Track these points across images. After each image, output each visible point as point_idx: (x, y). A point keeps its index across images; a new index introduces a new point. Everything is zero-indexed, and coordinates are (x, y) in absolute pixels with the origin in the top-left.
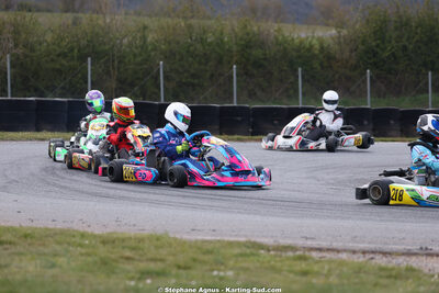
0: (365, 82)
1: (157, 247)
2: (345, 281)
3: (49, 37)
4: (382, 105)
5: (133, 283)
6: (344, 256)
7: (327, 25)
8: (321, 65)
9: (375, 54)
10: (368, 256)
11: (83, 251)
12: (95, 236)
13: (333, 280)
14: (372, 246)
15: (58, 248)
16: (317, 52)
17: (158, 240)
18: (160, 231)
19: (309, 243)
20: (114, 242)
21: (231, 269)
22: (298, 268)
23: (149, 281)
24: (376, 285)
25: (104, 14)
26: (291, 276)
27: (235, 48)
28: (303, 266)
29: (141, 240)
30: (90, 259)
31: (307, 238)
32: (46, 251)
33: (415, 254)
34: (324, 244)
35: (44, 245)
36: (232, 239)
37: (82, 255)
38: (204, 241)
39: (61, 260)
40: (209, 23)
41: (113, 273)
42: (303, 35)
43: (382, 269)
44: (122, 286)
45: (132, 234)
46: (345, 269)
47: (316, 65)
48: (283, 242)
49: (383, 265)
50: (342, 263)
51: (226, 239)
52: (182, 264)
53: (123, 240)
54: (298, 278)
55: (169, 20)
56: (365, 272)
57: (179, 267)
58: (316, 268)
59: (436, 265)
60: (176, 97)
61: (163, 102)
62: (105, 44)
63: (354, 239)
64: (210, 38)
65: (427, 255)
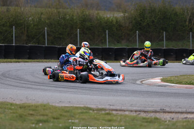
0: (136, 36)
1: (44, 110)
2: (128, 124)
5: (34, 125)
6: (127, 113)
7: (119, 11)
8: (117, 29)
9: (140, 24)
10: (138, 113)
11: (12, 111)
12: (16, 105)
13: (122, 123)
14: (139, 109)
16: (114, 23)
17: (45, 107)
18: (45, 102)
19: (112, 107)
20: (25, 107)
21: (77, 119)
22: (106, 118)
23: (41, 124)
24: (141, 125)
25: (21, 8)
26: (104, 122)
27: (78, 22)
28: (109, 117)
29: (37, 107)
30: (14, 115)
31: (111, 105)
33: (158, 112)
34: (118, 108)
36: (78, 106)
37: (11, 113)
38: (65, 107)
39: (2, 116)
40: (67, 10)
41: (25, 121)
42: (108, 16)
43: (144, 119)
44: (29, 127)
45: (33, 104)
46: (128, 119)
47: (114, 29)
48: (100, 107)
49: (144, 117)
50: (126, 116)
51: (75, 106)
52: (55, 117)
53: (29, 106)
54: (106, 123)
55: (50, 9)
56: (136, 120)
57: (54, 118)
58: (114, 118)
59: (168, 117)
60: (53, 43)
61: (46, 45)
62: (21, 20)
63: (131, 105)
64: (68, 17)
65: (164, 112)
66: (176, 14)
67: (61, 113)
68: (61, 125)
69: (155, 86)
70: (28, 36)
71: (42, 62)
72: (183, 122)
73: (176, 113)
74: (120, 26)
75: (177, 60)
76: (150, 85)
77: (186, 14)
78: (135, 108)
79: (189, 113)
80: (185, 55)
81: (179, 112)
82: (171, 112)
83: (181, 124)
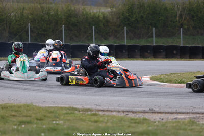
0: (124, 32)
1: (27, 110)
2: (115, 125)
4: (132, 43)
5: (16, 127)
6: (114, 113)
7: (106, 6)
8: (103, 25)
9: (128, 19)
10: (125, 113)
13: (109, 124)
14: (127, 109)
16: (101, 19)
17: (28, 107)
18: (28, 103)
19: (98, 108)
20: (7, 108)
21: (62, 120)
22: (93, 119)
23: (23, 126)
24: (129, 127)
25: (2, 3)
26: (90, 123)
27: (63, 17)
28: (95, 118)
29: (20, 107)
31: (97, 105)
33: (147, 112)
34: (105, 108)
36: (62, 106)
38: (49, 107)
40: (51, 5)
41: (7, 122)
42: (95, 11)
43: (132, 119)
44: (11, 129)
45: (16, 104)
46: (115, 119)
47: (101, 25)
48: (86, 107)
49: (133, 117)
50: (113, 117)
51: (59, 106)
52: (39, 118)
53: (12, 107)
54: (93, 124)
55: (33, 5)
56: (124, 121)
58: (101, 119)
59: (157, 117)
60: (36, 40)
61: (30, 42)
62: (2, 16)
63: (119, 105)
64: (52, 13)
65: (153, 112)
66: (166, 9)
67: (45, 114)
68: (44, 127)
70: (10, 33)
72: (173, 123)
73: (166, 113)
74: (107, 22)
75: (167, 58)
77: (176, 9)
78: (123, 109)
79: (180, 113)
80: (175, 52)
81: (169, 113)
82: (160, 113)
83: (171, 124)
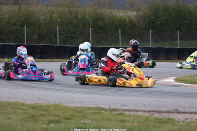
0: (149, 35)
1: (56, 110)
2: (140, 125)
3: (7, 16)
4: (157, 45)
5: (45, 126)
6: (140, 113)
7: (132, 10)
8: (130, 28)
9: (154, 23)
10: (151, 113)
11: (23, 112)
12: (28, 105)
13: (135, 124)
14: (153, 109)
15: (11, 110)
16: (127, 22)
17: (57, 107)
18: (57, 103)
19: (124, 108)
20: (37, 108)
21: (89, 119)
22: (119, 119)
23: (52, 125)
24: (154, 126)
25: (32, 7)
26: (117, 122)
27: (91, 21)
28: (122, 118)
29: (49, 107)
30: (26, 115)
31: (123, 106)
32: (6, 112)
33: (172, 112)
34: (131, 108)
35: (5, 109)
36: (90, 106)
38: (77, 107)
39: (13, 116)
40: (79, 9)
41: (36, 121)
42: (121, 15)
43: (157, 119)
44: (40, 127)
45: (45, 104)
46: (140, 119)
47: (128, 28)
48: (113, 107)
49: (157, 117)
50: (139, 116)
51: (87, 106)
53: (41, 107)
54: (119, 123)
55: (61, 8)
56: (149, 121)
57: (66, 119)
58: (127, 119)
59: (181, 117)
60: (65, 42)
61: (58, 45)
62: (32, 19)
63: (144, 106)
64: (80, 16)
65: (178, 112)
66: (190, 13)
67: (73, 114)
68: (73, 126)
69: (168, 86)
70: (39, 35)
71: (54, 61)
73: (190, 113)
74: (133, 25)
76: (163, 85)
78: (148, 109)
81: (193, 113)
82: (185, 113)
83: (195, 124)
